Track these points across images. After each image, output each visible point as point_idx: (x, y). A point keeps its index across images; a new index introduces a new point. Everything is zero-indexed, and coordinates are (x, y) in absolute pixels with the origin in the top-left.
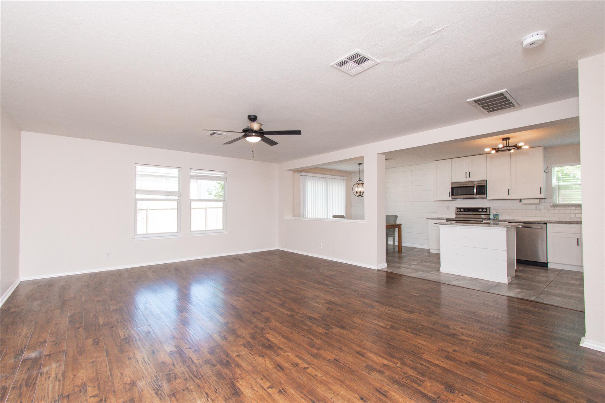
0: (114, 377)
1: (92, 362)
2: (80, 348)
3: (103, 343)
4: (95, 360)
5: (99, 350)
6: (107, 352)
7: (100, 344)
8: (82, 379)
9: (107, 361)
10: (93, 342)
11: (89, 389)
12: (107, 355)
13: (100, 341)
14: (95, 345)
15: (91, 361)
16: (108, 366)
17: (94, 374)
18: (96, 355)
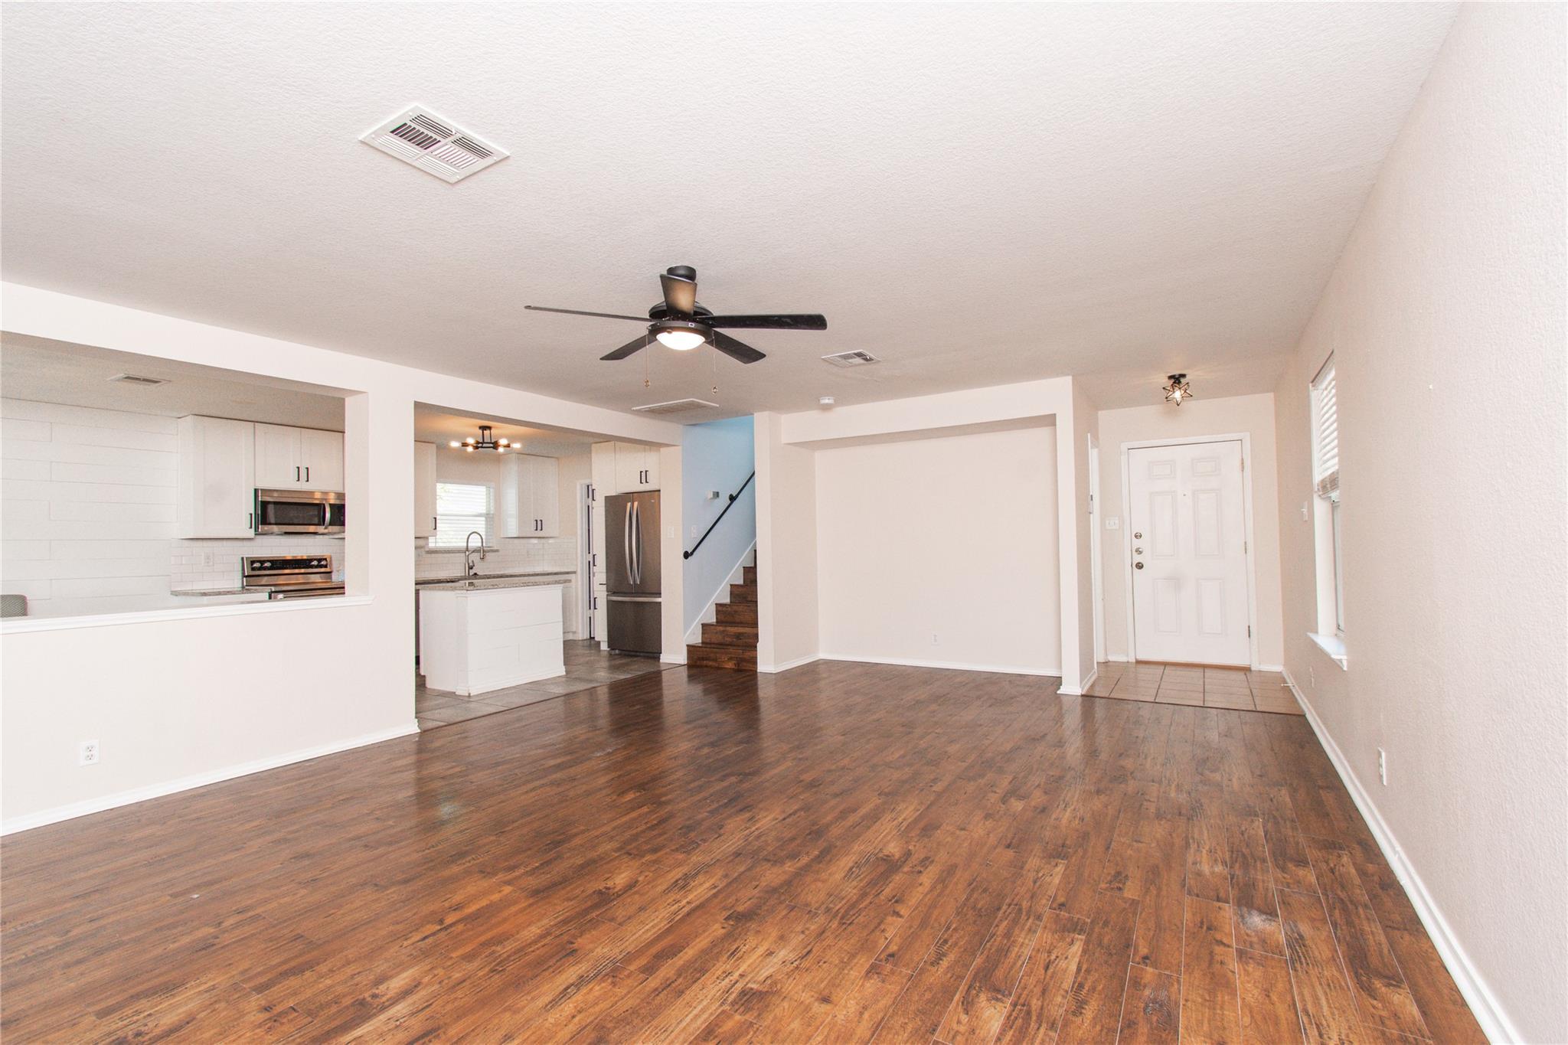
0: (1118, 808)
1: (1140, 842)
2: (1155, 885)
3: (1105, 870)
4: (1135, 843)
5: (1118, 859)
6: (1109, 848)
7: (1113, 872)
8: (1160, 825)
9: (1117, 831)
10: (1124, 884)
11: (1153, 810)
12: (1111, 842)
13: (1109, 878)
14: (1123, 875)
15: (1140, 845)
16: (1118, 825)
17: (1141, 824)
18: (1129, 852)
